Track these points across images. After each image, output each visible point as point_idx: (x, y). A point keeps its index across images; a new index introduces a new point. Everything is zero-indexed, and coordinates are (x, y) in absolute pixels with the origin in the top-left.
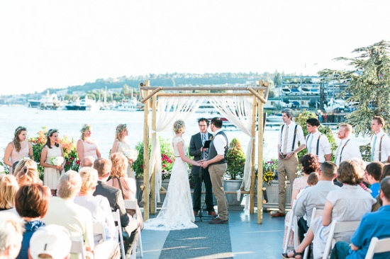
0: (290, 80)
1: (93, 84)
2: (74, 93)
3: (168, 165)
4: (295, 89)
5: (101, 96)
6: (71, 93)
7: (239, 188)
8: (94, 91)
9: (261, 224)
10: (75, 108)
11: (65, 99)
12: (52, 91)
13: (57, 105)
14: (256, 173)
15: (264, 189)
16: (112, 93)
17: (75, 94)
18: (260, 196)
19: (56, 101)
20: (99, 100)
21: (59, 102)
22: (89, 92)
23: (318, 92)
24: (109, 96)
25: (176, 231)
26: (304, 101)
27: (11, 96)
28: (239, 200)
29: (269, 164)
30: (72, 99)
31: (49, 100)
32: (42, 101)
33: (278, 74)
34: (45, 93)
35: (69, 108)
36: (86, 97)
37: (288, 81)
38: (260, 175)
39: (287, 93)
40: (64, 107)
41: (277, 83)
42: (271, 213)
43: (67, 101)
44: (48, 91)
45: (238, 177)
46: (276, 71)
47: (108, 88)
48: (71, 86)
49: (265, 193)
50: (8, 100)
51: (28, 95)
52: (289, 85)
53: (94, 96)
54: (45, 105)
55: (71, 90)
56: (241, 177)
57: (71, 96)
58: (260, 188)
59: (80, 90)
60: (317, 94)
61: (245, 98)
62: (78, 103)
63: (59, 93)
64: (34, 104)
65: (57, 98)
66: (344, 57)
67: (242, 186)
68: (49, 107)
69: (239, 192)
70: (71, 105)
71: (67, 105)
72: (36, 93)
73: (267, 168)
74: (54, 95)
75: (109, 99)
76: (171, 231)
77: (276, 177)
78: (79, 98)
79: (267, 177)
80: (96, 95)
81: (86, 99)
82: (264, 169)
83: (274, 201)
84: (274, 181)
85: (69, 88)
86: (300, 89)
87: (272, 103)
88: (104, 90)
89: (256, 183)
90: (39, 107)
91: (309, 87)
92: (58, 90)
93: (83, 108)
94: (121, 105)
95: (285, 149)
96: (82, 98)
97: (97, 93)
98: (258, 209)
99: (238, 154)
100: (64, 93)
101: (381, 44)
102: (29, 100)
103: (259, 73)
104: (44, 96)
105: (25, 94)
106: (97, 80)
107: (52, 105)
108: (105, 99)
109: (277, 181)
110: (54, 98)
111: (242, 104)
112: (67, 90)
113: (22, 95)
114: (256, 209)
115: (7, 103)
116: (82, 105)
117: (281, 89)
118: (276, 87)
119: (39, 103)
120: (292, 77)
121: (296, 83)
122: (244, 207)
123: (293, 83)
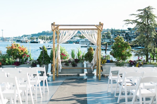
1: (41, 33)
5: (44, 38)
8: (42, 36)
9: (100, 80)
11: (30, 39)
12: (25, 36)
15: (101, 66)
16: (48, 37)
17: (34, 37)
18: (100, 68)
21: (28, 40)
22: (40, 36)
27: (9, 38)
29: (104, 57)
33: (112, 30)
34: (22, 37)
37: (116, 32)
39: (116, 36)
46: (112, 28)
47: (47, 35)
48: (33, 34)
51: (16, 38)
53: (42, 38)
54: (23, 41)
57: (33, 38)
59: (36, 36)
62: (35, 41)
63: (28, 37)
64: (18, 41)
70: (32, 41)
71: (31, 41)
73: (103, 59)
74: (26, 37)
75: (47, 39)
77: (107, 62)
78: (35, 39)
81: (38, 39)
84: (106, 64)
85: (32, 35)
86: (121, 35)
87: (110, 40)
88: (45, 35)
90: (20, 42)
91: (124, 34)
92: (28, 35)
93: (37, 42)
94: (52, 41)
96: (37, 38)
100: (30, 37)
101: (148, 8)
103: (105, 29)
107: (25, 41)
110: (26, 39)
113: (14, 37)
114: (98, 75)
116: (37, 41)
117: (113, 35)
118: (112, 34)
119: (20, 40)
120: (118, 30)
121: (119, 33)
122: (94, 74)
123: (118, 32)
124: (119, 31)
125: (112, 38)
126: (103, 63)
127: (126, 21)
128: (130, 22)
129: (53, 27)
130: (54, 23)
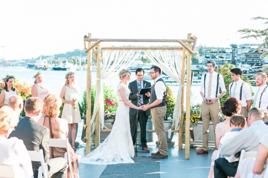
0: (210, 50)
1: (73, 52)
2: (59, 58)
3: (110, 107)
4: (214, 57)
5: (78, 61)
6: (57, 59)
7: (170, 127)
8: (73, 57)
9: (188, 159)
10: (59, 69)
11: (53, 63)
12: (43, 57)
13: (47, 67)
14: (185, 116)
15: (191, 129)
16: (85, 59)
18: (187, 134)
19: (46, 64)
20: (76, 64)
21: (48, 65)
22: (69, 58)
23: (230, 59)
24: (83, 61)
25: (113, 165)
26: (220, 65)
27: (15, 61)
28: (169, 137)
29: (195, 108)
30: (57, 63)
31: (41, 63)
32: (36, 64)
33: (202, 47)
34: (38, 58)
35: (55, 69)
36: (67, 61)
37: (209, 52)
38: (188, 117)
39: (208, 59)
40: (52, 68)
41: (201, 53)
42: (197, 149)
43: (54, 64)
44: (41, 58)
45: (169, 118)
46: (201, 45)
47: (82, 56)
49: (192, 132)
50: (14, 63)
51: (27, 60)
52: (210, 54)
53: (73, 61)
54: (38, 67)
55: (57, 56)
56: (172, 118)
57: (56, 61)
58: (188, 128)
59: (63, 57)
60: (229, 61)
61: (176, 52)
62: (61, 66)
63: (48, 59)
64: (30, 66)
65: (47, 62)
66: (261, 17)
67: (172, 126)
68: (41, 68)
69: (170, 131)
70: (56, 67)
71: (54, 67)
72: (33, 58)
73: (193, 111)
74: (45, 60)
75: (83, 63)
76: (108, 165)
77: (201, 119)
78: (62, 62)
79: (194, 119)
80: (74, 60)
81: (67, 62)
82: (191, 112)
83: (199, 139)
84: (200, 122)
85: (55, 55)
86: (217, 57)
87: (197, 67)
88: (80, 57)
89: (184, 123)
90: (34, 68)
91: (224, 55)
92: (48, 57)
93: (65, 69)
95: (209, 95)
96: (64, 62)
97: (74, 59)
98: (186, 146)
99: (169, 99)
100: (52, 59)
102: (27, 63)
104: (37, 61)
105: (25, 59)
106: (75, 50)
107: (43, 67)
108: (80, 63)
109: (202, 122)
110: (45, 62)
111: (173, 57)
112: (54, 57)
113: (23, 60)
114: (184, 145)
115: (13, 66)
116: (64, 67)
117: (204, 57)
118: (201, 56)
119: (34, 65)
120: (212, 48)
121: (215, 52)
122: (174, 144)
123: (212, 52)
124: (214, 50)
125: (200, 61)
126: (194, 120)
127: (244, 31)
128: (252, 33)
129: (87, 42)
130: (90, 34)
